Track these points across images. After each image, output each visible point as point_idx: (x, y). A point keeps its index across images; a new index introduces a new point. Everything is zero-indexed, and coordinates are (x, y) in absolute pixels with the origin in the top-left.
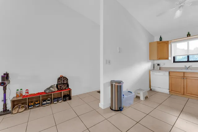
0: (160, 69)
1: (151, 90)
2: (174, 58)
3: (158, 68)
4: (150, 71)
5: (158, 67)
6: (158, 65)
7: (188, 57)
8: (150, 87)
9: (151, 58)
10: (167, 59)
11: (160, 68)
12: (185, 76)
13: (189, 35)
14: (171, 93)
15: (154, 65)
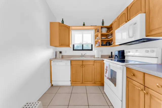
0: (62, 58)
1: (52, 85)
2: (73, 45)
3: (61, 57)
4: (51, 60)
5: (61, 55)
7: (83, 46)
8: (51, 83)
9: (52, 44)
10: (68, 46)
11: (62, 56)
12: (83, 64)
13: (84, 25)
14: (72, 85)
15: (56, 52)
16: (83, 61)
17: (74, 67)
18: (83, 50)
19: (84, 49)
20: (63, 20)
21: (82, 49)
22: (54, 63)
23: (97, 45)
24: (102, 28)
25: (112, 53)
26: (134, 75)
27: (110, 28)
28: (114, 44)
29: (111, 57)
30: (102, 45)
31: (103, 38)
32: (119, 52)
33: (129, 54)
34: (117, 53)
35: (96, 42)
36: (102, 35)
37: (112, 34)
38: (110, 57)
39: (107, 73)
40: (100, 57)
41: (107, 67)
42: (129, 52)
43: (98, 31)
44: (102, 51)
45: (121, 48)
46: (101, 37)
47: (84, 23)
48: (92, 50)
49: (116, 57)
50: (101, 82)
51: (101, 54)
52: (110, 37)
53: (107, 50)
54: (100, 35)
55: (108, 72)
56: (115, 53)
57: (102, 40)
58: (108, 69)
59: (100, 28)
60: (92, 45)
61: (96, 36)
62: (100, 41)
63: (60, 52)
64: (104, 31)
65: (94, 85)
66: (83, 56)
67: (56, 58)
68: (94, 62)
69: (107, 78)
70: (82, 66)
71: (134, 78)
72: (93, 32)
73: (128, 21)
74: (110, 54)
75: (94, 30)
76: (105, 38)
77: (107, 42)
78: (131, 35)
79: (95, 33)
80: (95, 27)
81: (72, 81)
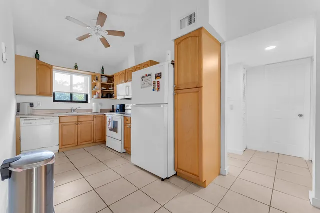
2: (54, 94)
6: (32, 105)
7: (72, 95)
12: (79, 121)
13: (76, 68)
14: (61, 151)
15: (19, 105)
17: (64, 125)
18: (72, 101)
19: (74, 100)
20: (37, 53)
21: (70, 100)
22: (26, 122)
23: (96, 97)
24: (102, 76)
25: (113, 106)
26: (127, 120)
27: (111, 79)
28: (115, 98)
29: (113, 111)
30: (102, 97)
31: (103, 88)
32: (121, 105)
34: (118, 107)
35: (94, 93)
36: (103, 85)
37: (113, 86)
38: (111, 112)
39: (110, 125)
40: (99, 111)
41: (110, 120)
42: (128, 106)
43: (97, 80)
44: (101, 104)
45: (122, 103)
47: (76, 66)
48: (87, 102)
49: (118, 111)
50: (102, 139)
51: (100, 108)
52: (111, 89)
53: (108, 103)
54: (99, 85)
56: (117, 107)
57: (102, 91)
59: (99, 76)
60: (87, 96)
61: (94, 86)
62: (99, 92)
64: (105, 81)
65: (94, 144)
66: (74, 110)
67: (19, 115)
68: (94, 117)
69: (110, 130)
70: (78, 123)
71: (128, 122)
72: (89, 78)
73: (126, 82)
74: (112, 108)
75: (91, 76)
76: (105, 89)
77: (108, 94)
78: (128, 94)
79: (93, 81)
80: (93, 74)
81: (61, 145)
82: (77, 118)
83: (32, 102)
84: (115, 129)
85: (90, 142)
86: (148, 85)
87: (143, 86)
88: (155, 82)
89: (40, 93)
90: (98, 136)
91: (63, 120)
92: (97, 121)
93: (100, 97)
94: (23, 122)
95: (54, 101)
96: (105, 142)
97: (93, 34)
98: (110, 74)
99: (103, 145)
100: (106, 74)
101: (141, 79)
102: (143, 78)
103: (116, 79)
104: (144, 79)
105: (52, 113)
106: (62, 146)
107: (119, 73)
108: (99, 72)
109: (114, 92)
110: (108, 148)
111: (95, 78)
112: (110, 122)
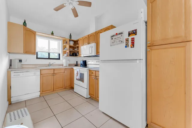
1: (11, 104)
2: (37, 53)
6: (20, 61)
7: (49, 54)
12: (55, 72)
13: (52, 34)
14: (41, 95)
15: (11, 61)
16: (54, 69)
17: (44, 76)
19: (51, 57)
20: (25, 22)
21: (48, 57)
22: (15, 74)
23: (65, 55)
24: (70, 40)
25: (77, 62)
26: (92, 73)
27: (76, 42)
28: (80, 56)
29: (77, 65)
30: (70, 55)
32: (83, 61)
33: (89, 63)
34: (82, 62)
35: (64, 53)
36: (70, 47)
37: (78, 47)
38: (75, 66)
41: (78, 72)
43: (67, 43)
44: (69, 60)
45: (85, 59)
46: (70, 48)
47: (52, 32)
48: (59, 59)
49: (81, 65)
50: (70, 86)
51: (69, 63)
52: (76, 49)
53: (73, 60)
54: (68, 47)
55: (78, 75)
56: (80, 62)
57: (70, 51)
58: (78, 73)
59: (68, 41)
60: (59, 55)
61: (64, 47)
62: (68, 51)
63: (20, 60)
64: (72, 44)
65: (65, 90)
66: (51, 65)
67: (11, 68)
68: (65, 70)
69: (77, 79)
70: (54, 74)
71: (92, 74)
72: (61, 42)
73: (89, 43)
74: (76, 63)
75: (62, 40)
76: (72, 49)
77: (74, 53)
78: (90, 53)
79: (63, 44)
80: (64, 39)
81: (41, 91)
82: (53, 70)
83: (21, 58)
84: (81, 79)
85: (62, 88)
86: (118, 42)
87: (112, 44)
88: (128, 39)
89: (27, 52)
90: (68, 84)
91: (43, 72)
92: (67, 73)
93: (69, 55)
94: (12, 74)
95: (37, 58)
96: (72, 88)
97: (67, 4)
98: (75, 39)
99: (71, 90)
100: (72, 39)
101: (110, 38)
102: (112, 36)
103: (80, 42)
104: (113, 38)
105: (35, 66)
106: (43, 91)
107: (83, 37)
108: (68, 37)
109: (78, 52)
110: (75, 93)
111: (65, 42)
112: (77, 74)
